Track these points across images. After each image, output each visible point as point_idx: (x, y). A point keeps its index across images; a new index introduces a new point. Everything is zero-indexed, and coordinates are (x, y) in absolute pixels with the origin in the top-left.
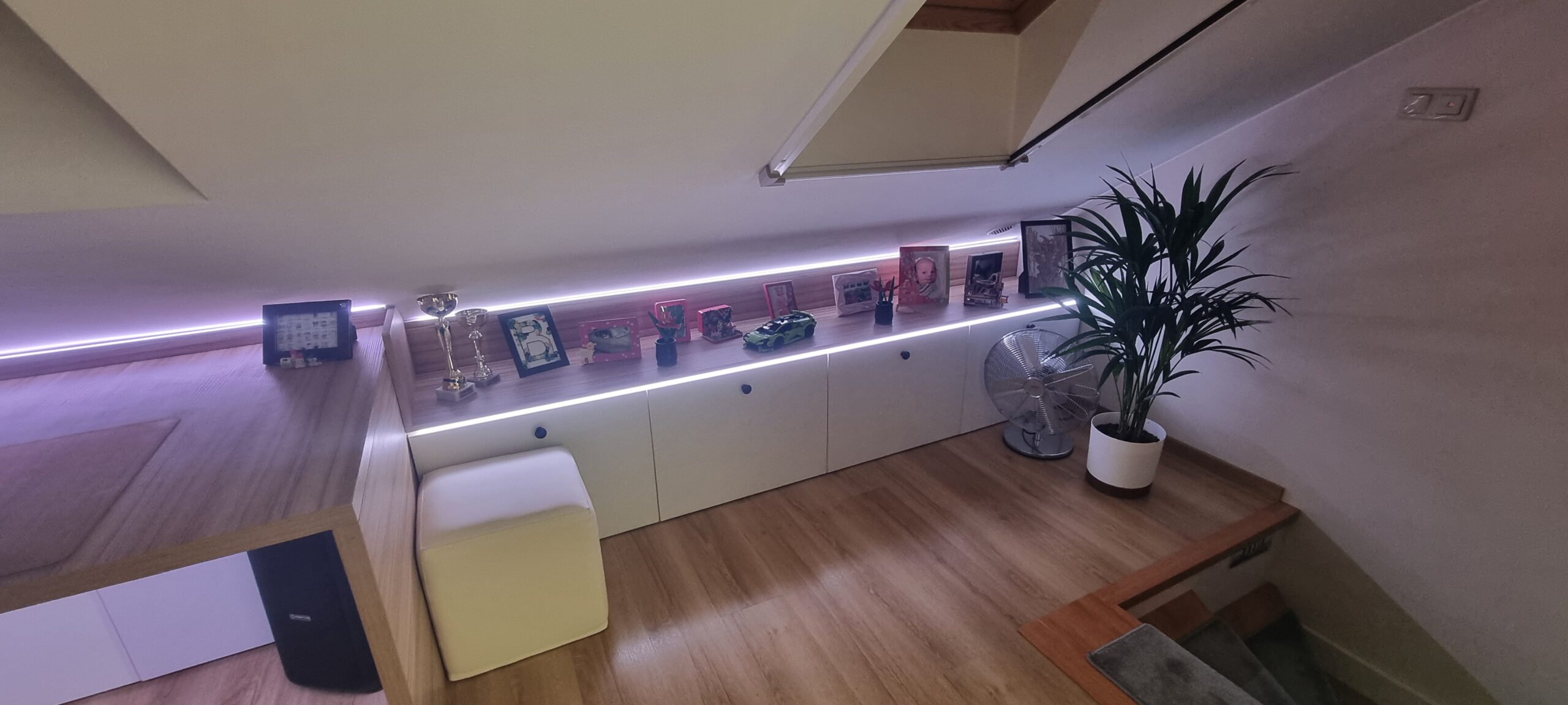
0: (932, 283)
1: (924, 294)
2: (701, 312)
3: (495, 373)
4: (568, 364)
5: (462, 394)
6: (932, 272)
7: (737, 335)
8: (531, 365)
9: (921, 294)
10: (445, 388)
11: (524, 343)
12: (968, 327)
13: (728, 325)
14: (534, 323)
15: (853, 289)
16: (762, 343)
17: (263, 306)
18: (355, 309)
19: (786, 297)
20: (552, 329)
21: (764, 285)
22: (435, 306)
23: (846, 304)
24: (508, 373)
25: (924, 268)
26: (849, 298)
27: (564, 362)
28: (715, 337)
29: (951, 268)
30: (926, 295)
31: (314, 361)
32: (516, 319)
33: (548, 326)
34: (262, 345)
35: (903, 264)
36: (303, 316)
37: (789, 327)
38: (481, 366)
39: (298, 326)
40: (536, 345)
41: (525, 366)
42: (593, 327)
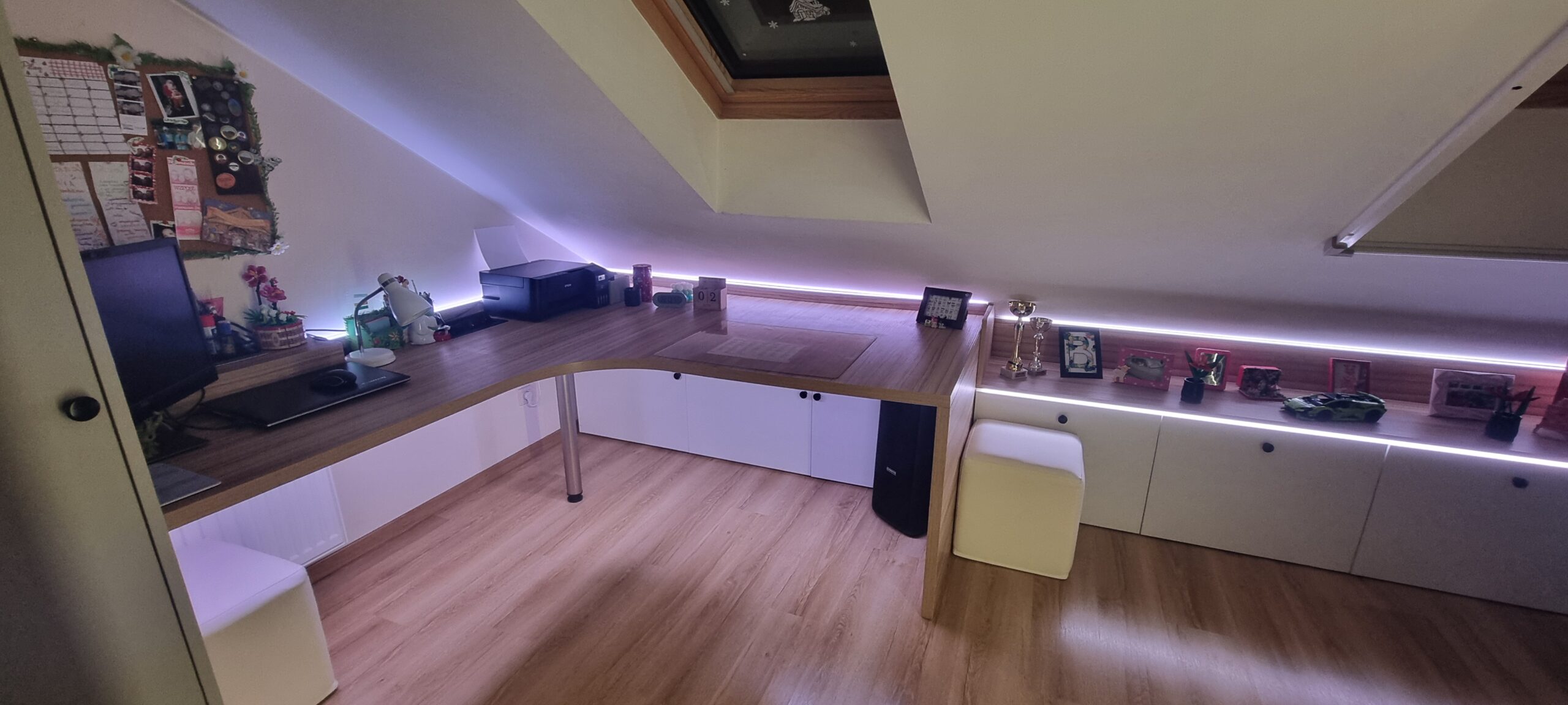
2: (1245, 367)
3: (1044, 369)
4: (1101, 378)
5: (1018, 375)
7: (1281, 399)
8: (1072, 370)
10: (1008, 367)
11: (1072, 352)
13: (1272, 387)
14: (1084, 340)
15: (1465, 390)
16: (1302, 410)
17: (927, 288)
18: (972, 301)
19: (1357, 379)
20: (1097, 348)
21: (1331, 359)
22: (1019, 308)
23: (1447, 404)
24: (1053, 372)
26: (1454, 398)
27: (1099, 376)
28: (1252, 394)
31: (942, 326)
32: (1072, 333)
33: (1094, 344)
36: (943, 298)
37: (1346, 404)
38: (1036, 360)
39: (940, 303)
40: (1080, 357)
41: (1068, 370)
42: (1132, 355)
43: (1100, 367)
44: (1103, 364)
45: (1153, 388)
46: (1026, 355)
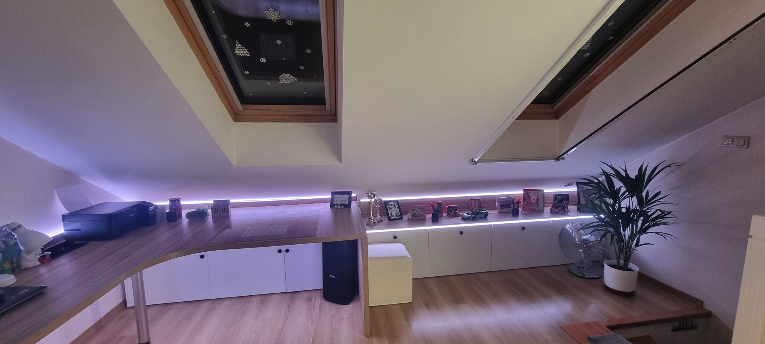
0: (537, 203)
1: (534, 207)
2: (447, 206)
3: (382, 219)
5: (374, 223)
6: (537, 199)
7: (460, 215)
8: (392, 218)
9: (532, 208)
10: (369, 221)
11: (391, 211)
12: (551, 221)
13: (456, 212)
14: (394, 205)
15: (504, 203)
16: (468, 218)
17: (332, 192)
19: (478, 205)
20: (399, 207)
21: (470, 199)
22: (371, 196)
23: (501, 208)
24: (386, 220)
25: (533, 198)
26: (502, 206)
27: (402, 218)
28: (451, 215)
29: (545, 199)
30: (534, 208)
31: (343, 207)
32: (389, 203)
34: (330, 203)
35: (525, 196)
36: (340, 195)
37: (478, 213)
38: (378, 216)
39: (339, 198)
40: (394, 212)
41: (391, 218)
42: (412, 208)
43: (401, 215)
44: (402, 213)
45: (421, 220)
46: (375, 215)
